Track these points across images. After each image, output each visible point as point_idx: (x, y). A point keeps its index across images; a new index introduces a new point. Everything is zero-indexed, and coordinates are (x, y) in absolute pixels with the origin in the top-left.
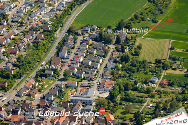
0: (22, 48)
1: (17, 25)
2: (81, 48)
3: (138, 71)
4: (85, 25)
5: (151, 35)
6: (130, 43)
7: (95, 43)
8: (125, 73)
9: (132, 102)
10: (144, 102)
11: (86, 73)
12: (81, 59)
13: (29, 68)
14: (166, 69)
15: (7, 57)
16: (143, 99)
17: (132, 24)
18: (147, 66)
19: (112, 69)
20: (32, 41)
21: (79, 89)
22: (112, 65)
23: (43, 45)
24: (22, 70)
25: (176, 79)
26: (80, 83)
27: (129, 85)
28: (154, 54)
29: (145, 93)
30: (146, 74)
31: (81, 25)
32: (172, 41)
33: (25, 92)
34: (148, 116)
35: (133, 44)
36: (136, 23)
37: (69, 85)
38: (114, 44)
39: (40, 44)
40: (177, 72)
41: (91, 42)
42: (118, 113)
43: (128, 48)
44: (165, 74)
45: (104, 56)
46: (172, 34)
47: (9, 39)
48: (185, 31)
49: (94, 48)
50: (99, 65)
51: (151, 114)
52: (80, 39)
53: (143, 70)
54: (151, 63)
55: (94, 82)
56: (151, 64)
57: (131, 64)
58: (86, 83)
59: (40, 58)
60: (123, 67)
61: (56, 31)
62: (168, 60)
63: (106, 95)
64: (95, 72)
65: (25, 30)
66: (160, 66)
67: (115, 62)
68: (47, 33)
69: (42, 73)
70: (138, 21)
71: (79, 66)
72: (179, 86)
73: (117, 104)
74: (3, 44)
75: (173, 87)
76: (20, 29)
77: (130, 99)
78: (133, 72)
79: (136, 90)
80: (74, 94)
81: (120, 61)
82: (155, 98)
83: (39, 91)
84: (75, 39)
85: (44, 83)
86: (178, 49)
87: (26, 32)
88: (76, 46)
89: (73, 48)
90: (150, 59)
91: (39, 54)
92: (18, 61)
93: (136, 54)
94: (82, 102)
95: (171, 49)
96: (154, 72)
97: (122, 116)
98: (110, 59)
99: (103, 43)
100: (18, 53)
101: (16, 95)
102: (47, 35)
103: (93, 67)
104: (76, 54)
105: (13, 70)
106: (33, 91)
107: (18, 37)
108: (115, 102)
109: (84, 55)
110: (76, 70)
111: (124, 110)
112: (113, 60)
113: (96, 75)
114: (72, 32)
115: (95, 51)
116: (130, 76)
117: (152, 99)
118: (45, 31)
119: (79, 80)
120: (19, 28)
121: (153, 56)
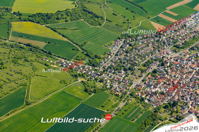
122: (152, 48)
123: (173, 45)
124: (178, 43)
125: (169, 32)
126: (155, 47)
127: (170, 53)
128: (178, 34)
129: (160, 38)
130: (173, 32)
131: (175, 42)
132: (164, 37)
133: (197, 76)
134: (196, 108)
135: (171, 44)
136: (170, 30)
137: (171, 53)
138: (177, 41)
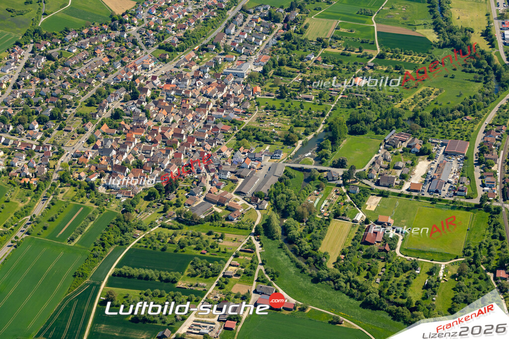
0: (193, 24)
1: (193, 3)
2: (249, 25)
3: (297, 49)
4: (259, 4)
5: (321, 16)
6: (299, 22)
7: (263, 21)
8: (285, 49)
9: (283, 76)
10: (294, 77)
11: (246, 48)
12: (246, 36)
13: (194, 42)
14: (326, 47)
15: (175, 32)
16: (294, 74)
17: (306, 4)
18: (308, 44)
19: (273, 45)
20: (204, 18)
21: (236, 63)
22: (275, 41)
23: (212, 22)
24: (185, 44)
25: (331, 56)
26: (238, 57)
27: (284, 61)
28: (318, 33)
29: (298, 69)
30: (305, 51)
31: (255, 4)
32: (340, 21)
33: (183, 64)
34: (294, 89)
35: (300, 24)
36: (311, 4)
37: (227, 59)
38: (282, 23)
39: (209, 20)
40: (336, 50)
41: (260, 20)
42: (267, 86)
43: (295, 27)
44: (323, 52)
45: (269, 34)
46: (342, 15)
47: (181, 16)
48: (355, 13)
49: (261, 26)
50: (261, 42)
51: (297, 88)
52: (250, 17)
53: (303, 47)
54: (312, 41)
55: (251, 57)
56: (312, 43)
57: (293, 41)
58: (244, 57)
59: (206, 33)
60: (284, 45)
61: (229, 9)
62: (330, 39)
63: (260, 69)
64: (256, 48)
65: (200, 8)
66: (320, 45)
67: (278, 39)
68: (221, 11)
69: (205, 47)
70: (313, 2)
71: (242, 42)
72: (333, 64)
73: (268, 77)
74: (175, 19)
75: (326, 64)
76: (196, 7)
77: (281, 73)
78: (293, 49)
79: (290, 65)
80: (230, 67)
81: (283, 39)
82: (307, 73)
83: (197, 64)
84: (245, 18)
85: (205, 56)
86: (343, 29)
87: (200, 9)
88: (245, 24)
89: (241, 26)
90: (314, 37)
91: (206, 30)
92: (184, 36)
93: (301, 33)
94: (235, 74)
95: (336, 29)
96: (313, 50)
97: (270, 88)
98: (274, 36)
99: (272, 21)
100: (187, 28)
101: (175, 67)
102: (219, 13)
103: (256, 44)
104: (243, 31)
105: (179, 43)
106: (191, 63)
107: (192, 14)
108: (266, 75)
109: (250, 32)
110: (237, 45)
111: (273, 84)
112: (276, 38)
113: (256, 51)
114: (244, 11)
115: (262, 29)
116: (289, 52)
117: (303, 74)
118: (218, 9)
119: (238, 55)
120: (195, 5)
121: (317, 35)
122: (106, 60)
123: (157, 46)
124: (168, 40)
125: (143, 14)
126: (112, 55)
127: (150, 66)
128: (167, 16)
129: (123, 30)
130: (154, 12)
131: (161, 38)
132: (134, 28)
133: (221, 113)
134: (222, 187)
135: (152, 42)
136: (147, 10)
137: (153, 64)
138: (165, 34)
